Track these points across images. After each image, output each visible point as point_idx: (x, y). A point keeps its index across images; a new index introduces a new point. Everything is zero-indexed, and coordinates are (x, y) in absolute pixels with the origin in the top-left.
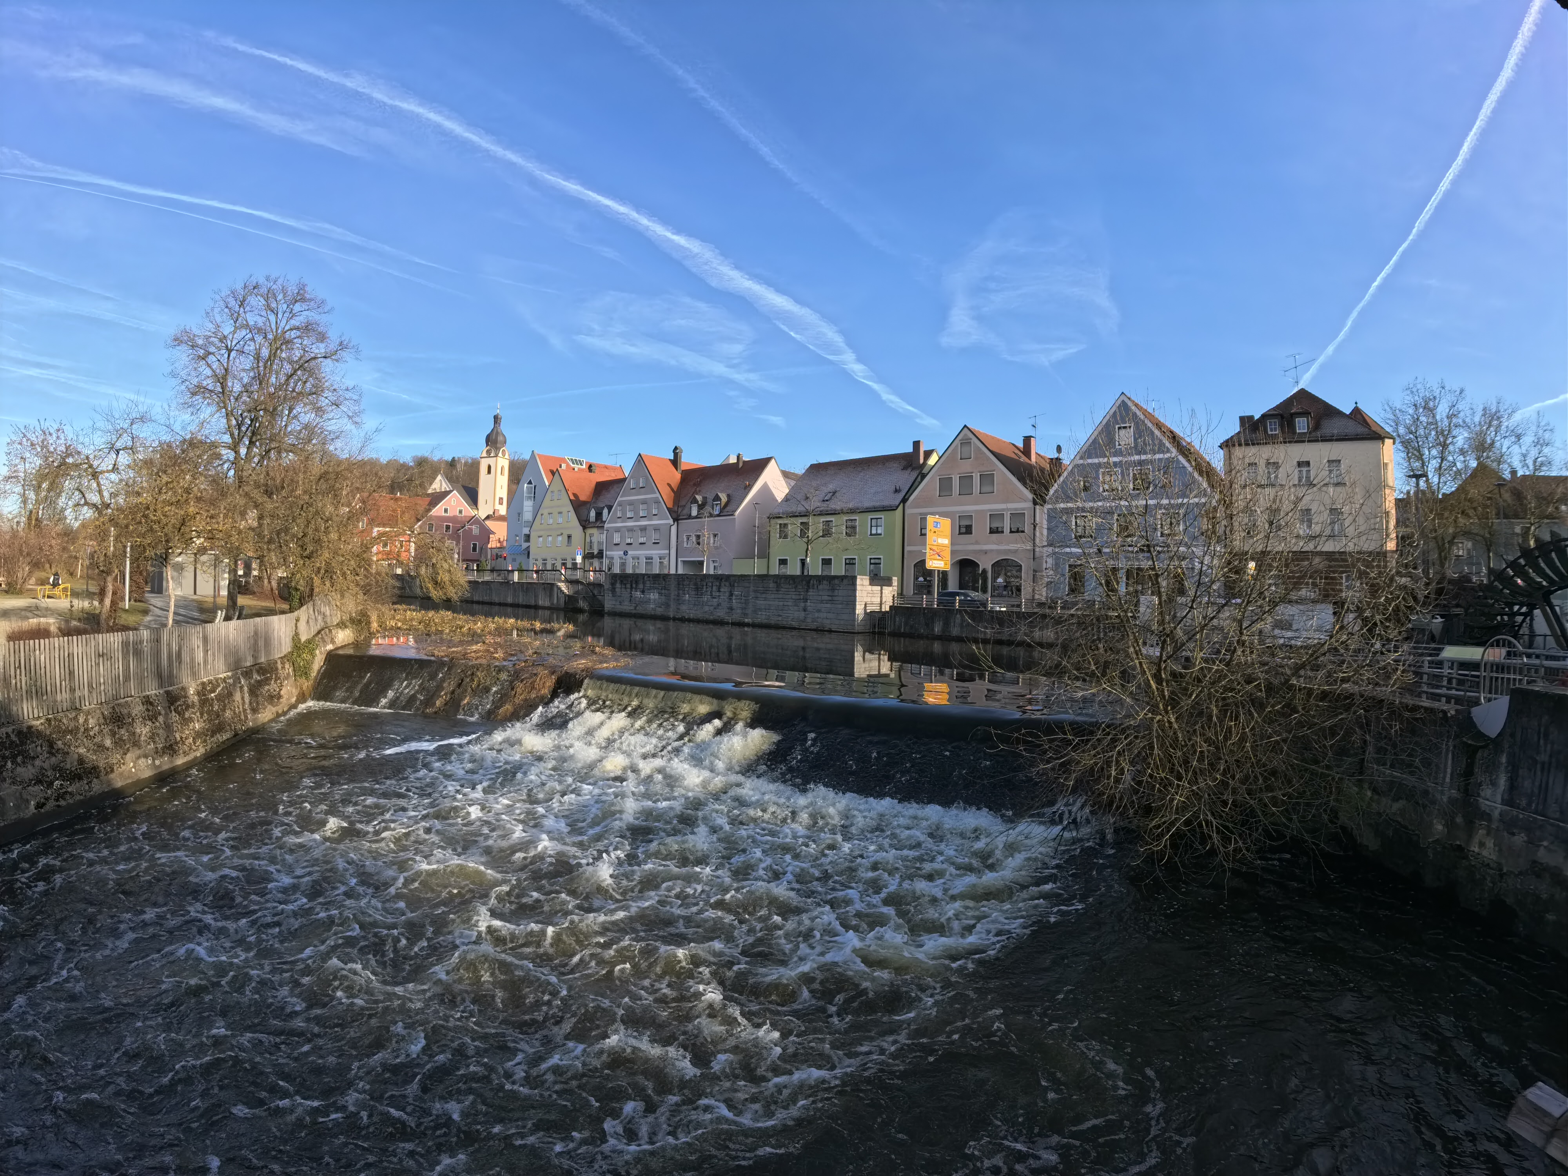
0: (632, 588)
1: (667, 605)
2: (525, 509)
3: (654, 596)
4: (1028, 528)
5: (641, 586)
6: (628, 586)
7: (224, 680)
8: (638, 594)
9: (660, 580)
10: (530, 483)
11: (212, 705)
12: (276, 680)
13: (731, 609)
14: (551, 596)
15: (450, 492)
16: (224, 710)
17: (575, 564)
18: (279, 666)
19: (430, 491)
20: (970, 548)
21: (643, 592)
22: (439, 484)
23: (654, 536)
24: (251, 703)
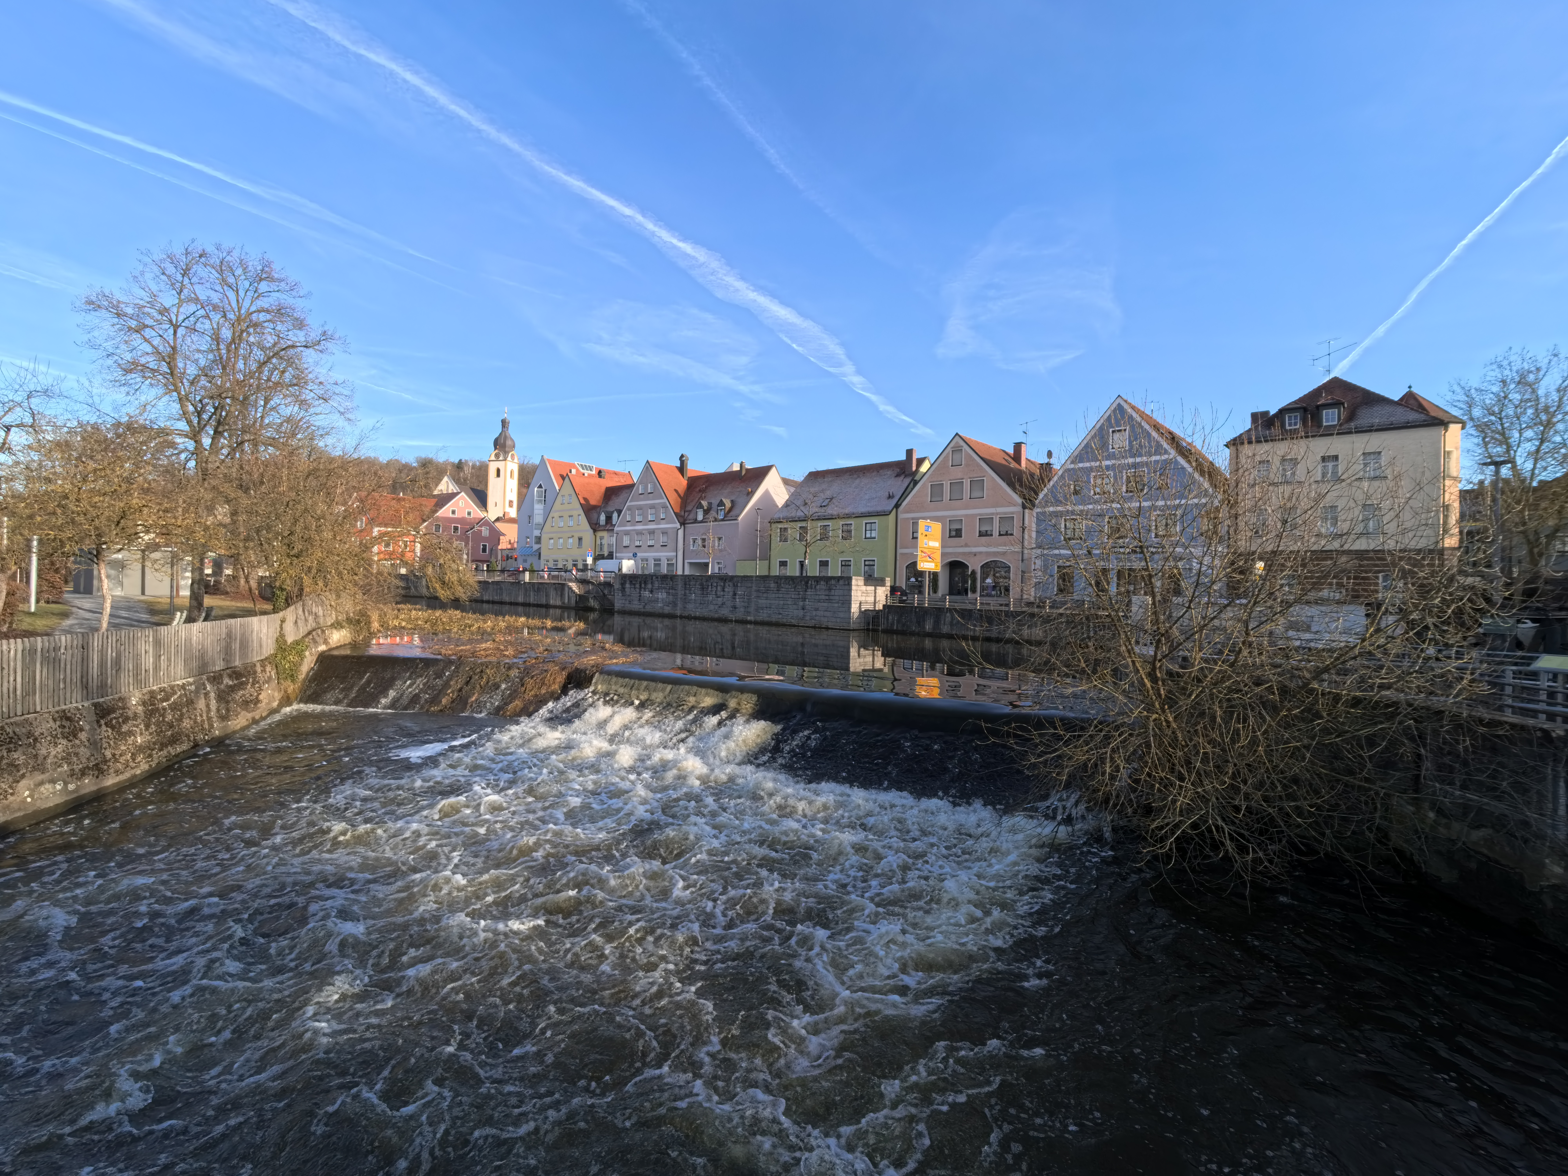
0: (641, 588)
1: (675, 604)
2: (536, 512)
3: (662, 595)
4: (1016, 532)
5: (650, 586)
6: (638, 586)
7: (183, 687)
8: (647, 594)
9: (668, 579)
10: (540, 487)
11: (163, 716)
12: (253, 684)
13: (735, 607)
14: (562, 595)
15: (458, 493)
16: (180, 719)
17: (586, 565)
18: (259, 669)
19: (436, 493)
20: (960, 551)
21: (651, 592)
22: (446, 485)
23: (662, 539)
24: (218, 710)
